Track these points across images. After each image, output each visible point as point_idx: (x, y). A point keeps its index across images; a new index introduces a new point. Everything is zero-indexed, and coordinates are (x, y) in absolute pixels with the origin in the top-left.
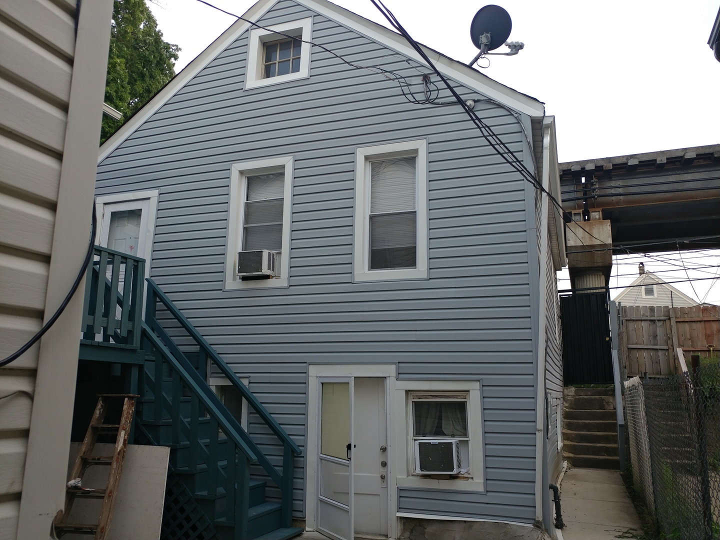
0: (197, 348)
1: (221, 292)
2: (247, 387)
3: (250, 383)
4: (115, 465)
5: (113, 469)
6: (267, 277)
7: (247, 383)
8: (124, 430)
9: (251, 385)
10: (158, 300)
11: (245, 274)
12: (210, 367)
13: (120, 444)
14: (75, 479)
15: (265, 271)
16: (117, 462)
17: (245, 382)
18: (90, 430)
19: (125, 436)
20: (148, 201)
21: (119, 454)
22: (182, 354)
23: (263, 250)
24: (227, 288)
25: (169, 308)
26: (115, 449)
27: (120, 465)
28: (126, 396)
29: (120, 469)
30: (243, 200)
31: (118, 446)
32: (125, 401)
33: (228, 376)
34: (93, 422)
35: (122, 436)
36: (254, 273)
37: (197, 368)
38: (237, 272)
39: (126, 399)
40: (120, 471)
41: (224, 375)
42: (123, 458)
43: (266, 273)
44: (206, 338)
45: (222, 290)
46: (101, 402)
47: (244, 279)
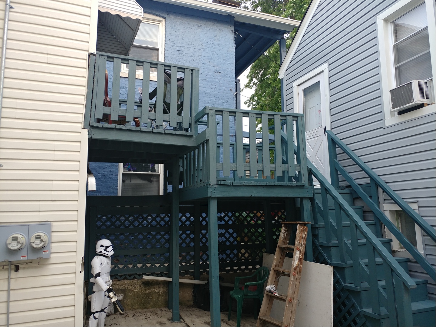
0: (368, 180)
1: (382, 129)
2: (417, 211)
3: (419, 207)
4: (292, 278)
5: (291, 281)
6: (422, 106)
7: (417, 208)
8: (299, 250)
9: (420, 209)
10: (337, 146)
11: (399, 108)
12: (382, 195)
13: (296, 261)
14: (271, 285)
15: (417, 99)
16: (294, 276)
17: (414, 207)
18: (277, 249)
19: (300, 255)
20: (322, 73)
21: (295, 269)
22: (358, 186)
23: (412, 81)
24: (387, 125)
25: (345, 152)
26: (291, 264)
27: (298, 279)
28: (297, 223)
29: (298, 281)
30: (391, 42)
31: (294, 263)
32: (298, 227)
33: (396, 202)
34: (280, 243)
35: (297, 255)
36: (407, 105)
37: (370, 197)
38: (391, 108)
39: (298, 226)
40: (298, 283)
41: (392, 201)
42: (300, 272)
43: (418, 102)
44: (375, 171)
45: (382, 127)
46: (284, 228)
47: (401, 113)
